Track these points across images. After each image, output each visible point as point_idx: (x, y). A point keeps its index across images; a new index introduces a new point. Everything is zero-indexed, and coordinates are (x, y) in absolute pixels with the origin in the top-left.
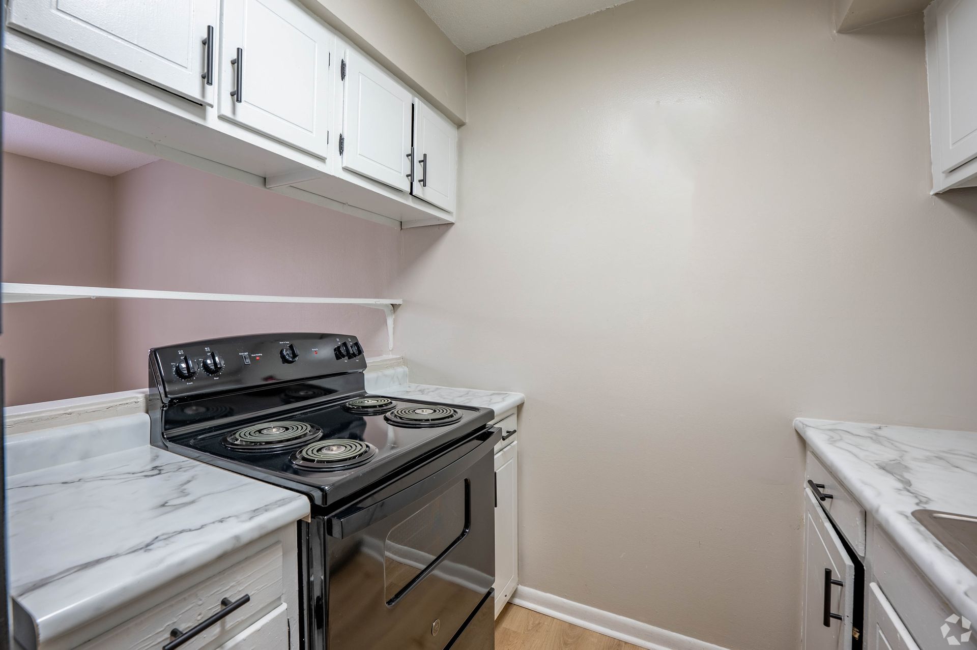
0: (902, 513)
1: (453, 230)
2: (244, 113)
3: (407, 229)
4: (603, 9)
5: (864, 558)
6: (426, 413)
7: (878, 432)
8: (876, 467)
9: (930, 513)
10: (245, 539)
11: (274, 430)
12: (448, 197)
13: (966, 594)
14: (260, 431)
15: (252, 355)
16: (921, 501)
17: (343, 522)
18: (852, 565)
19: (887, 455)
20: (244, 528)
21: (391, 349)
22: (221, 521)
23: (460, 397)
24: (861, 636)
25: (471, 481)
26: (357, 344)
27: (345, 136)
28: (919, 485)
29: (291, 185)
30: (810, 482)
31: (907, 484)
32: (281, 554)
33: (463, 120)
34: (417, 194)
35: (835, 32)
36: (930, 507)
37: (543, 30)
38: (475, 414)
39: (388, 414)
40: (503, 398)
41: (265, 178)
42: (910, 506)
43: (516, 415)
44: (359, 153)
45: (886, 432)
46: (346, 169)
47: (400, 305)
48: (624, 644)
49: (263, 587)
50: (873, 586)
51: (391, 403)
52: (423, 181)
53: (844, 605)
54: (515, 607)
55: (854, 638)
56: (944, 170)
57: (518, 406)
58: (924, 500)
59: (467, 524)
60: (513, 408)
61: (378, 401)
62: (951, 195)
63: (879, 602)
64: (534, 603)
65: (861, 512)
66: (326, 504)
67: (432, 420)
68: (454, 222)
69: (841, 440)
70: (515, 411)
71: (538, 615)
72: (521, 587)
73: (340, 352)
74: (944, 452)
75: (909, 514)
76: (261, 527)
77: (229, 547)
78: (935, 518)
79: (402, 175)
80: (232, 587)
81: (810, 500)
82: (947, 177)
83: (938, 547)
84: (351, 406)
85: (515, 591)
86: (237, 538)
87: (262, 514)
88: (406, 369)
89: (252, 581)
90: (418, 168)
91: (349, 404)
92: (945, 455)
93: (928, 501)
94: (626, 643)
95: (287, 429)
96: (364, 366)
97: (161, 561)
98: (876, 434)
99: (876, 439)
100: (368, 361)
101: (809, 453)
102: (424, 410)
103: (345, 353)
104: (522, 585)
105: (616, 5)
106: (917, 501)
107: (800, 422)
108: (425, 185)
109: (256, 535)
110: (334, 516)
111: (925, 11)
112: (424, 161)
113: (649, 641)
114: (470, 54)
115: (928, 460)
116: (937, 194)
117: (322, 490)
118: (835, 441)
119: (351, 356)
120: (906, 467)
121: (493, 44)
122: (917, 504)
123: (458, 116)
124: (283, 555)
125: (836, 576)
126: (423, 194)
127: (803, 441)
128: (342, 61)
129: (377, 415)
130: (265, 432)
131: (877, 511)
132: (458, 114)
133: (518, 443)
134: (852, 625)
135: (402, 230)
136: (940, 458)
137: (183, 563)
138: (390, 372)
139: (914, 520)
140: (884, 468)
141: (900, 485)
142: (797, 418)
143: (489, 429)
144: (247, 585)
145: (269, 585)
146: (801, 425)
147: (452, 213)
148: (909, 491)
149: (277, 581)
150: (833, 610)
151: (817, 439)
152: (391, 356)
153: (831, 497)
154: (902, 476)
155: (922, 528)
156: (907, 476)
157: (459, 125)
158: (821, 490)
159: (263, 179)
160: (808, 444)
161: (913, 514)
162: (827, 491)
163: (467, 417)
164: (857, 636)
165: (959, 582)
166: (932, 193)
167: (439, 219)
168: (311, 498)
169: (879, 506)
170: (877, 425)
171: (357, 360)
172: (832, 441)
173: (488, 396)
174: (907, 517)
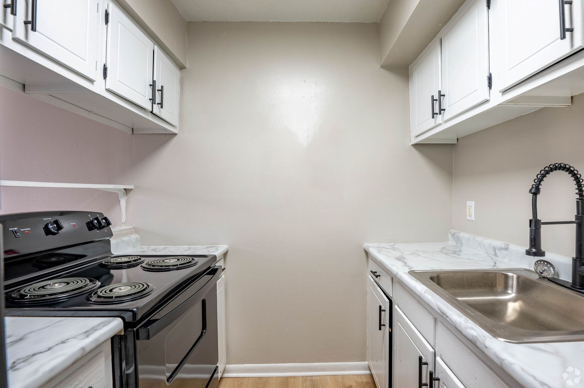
0: (405, 273)
1: (176, 139)
2: (34, 39)
3: (138, 134)
4: (277, 21)
5: (392, 297)
6: (173, 261)
7: (394, 246)
8: (395, 259)
9: (413, 271)
10: (88, 350)
11: (56, 285)
12: (174, 116)
13: (425, 292)
14: (43, 287)
15: (21, 230)
16: (410, 268)
17: (149, 329)
18: (389, 301)
19: (398, 254)
20: (87, 342)
21: (124, 222)
22: (63, 342)
23: (185, 251)
24: (392, 331)
25: (206, 300)
26: (106, 219)
27: (108, 66)
28: (409, 263)
29: (50, 94)
30: (371, 271)
31: (405, 263)
32: (104, 359)
33: (184, 64)
34: (156, 113)
35: (379, 66)
36: (412, 269)
37: (240, 22)
38: (205, 260)
39: (144, 265)
40: (216, 249)
41: (24, 85)
42: (407, 270)
43: (223, 259)
44: (118, 80)
45: (396, 246)
46: (108, 91)
47: (132, 189)
48: (289, 378)
49: (94, 383)
50: (396, 307)
51: (140, 259)
52: (161, 104)
53: (386, 319)
54: (225, 379)
55: (389, 332)
56: (415, 135)
57: (224, 254)
58: (411, 267)
59: (204, 327)
60: (221, 256)
61: (129, 258)
62: (417, 146)
63: (398, 311)
64: (237, 373)
65: (391, 278)
66: (136, 320)
67: (180, 265)
68: (177, 133)
69: (382, 251)
70: (223, 257)
71: (240, 379)
72: (228, 366)
73: (93, 225)
74: (415, 251)
75: (407, 273)
76: (96, 340)
77: (79, 355)
78: (415, 272)
79: (147, 99)
80: (77, 385)
81: (371, 280)
82: (415, 138)
83: (416, 281)
84: (106, 264)
85: (224, 369)
86: (83, 349)
87: (94, 332)
88: (138, 236)
89: (88, 380)
90: (158, 95)
91: (105, 262)
92: (415, 252)
93: (412, 268)
94: (290, 377)
95: (68, 283)
96: (111, 235)
97: (36, 371)
98: (393, 247)
99: (394, 249)
100: (113, 230)
101: (370, 260)
102: (171, 260)
103: (97, 226)
104: (228, 364)
105: (283, 21)
106: (409, 268)
107: (366, 245)
108: (162, 107)
109: (94, 346)
110: (141, 327)
111: (409, 67)
112: (161, 90)
113: (302, 372)
114: (190, 22)
115: (410, 254)
116: (412, 145)
117: (132, 311)
118: (380, 251)
119: (101, 227)
120: (404, 258)
121: (207, 21)
122: (409, 269)
123: (182, 62)
124: (105, 360)
125: (383, 308)
126: (160, 113)
127: (367, 253)
128: (106, 11)
129: (131, 268)
130: (48, 287)
131: (398, 274)
132: (182, 61)
133: (225, 276)
134: (389, 326)
135: (133, 135)
136: (414, 253)
137: (52, 370)
138: (126, 239)
139: (409, 274)
140: (398, 259)
141: (403, 264)
142: (365, 244)
143: (215, 267)
144: (84, 383)
145: (97, 381)
146: (366, 247)
147: (177, 127)
148: (406, 266)
149: (102, 378)
150: (382, 323)
151: (373, 251)
152: (124, 227)
153: (379, 276)
154: (404, 261)
155: (411, 276)
156: (405, 261)
157: (181, 68)
158: (375, 274)
159: (22, 86)
160: (370, 254)
161: (408, 272)
162: (377, 274)
163: (201, 262)
164: (390, 331)
165: (423, 290)
166: (411, 144)
167: (165, 129)
168: (123, 318)
169: (398, 272)
170: (393, 244)
171: (105, 230)
172: (379, 252)
173: (205, 249)
174: (407, 274)
